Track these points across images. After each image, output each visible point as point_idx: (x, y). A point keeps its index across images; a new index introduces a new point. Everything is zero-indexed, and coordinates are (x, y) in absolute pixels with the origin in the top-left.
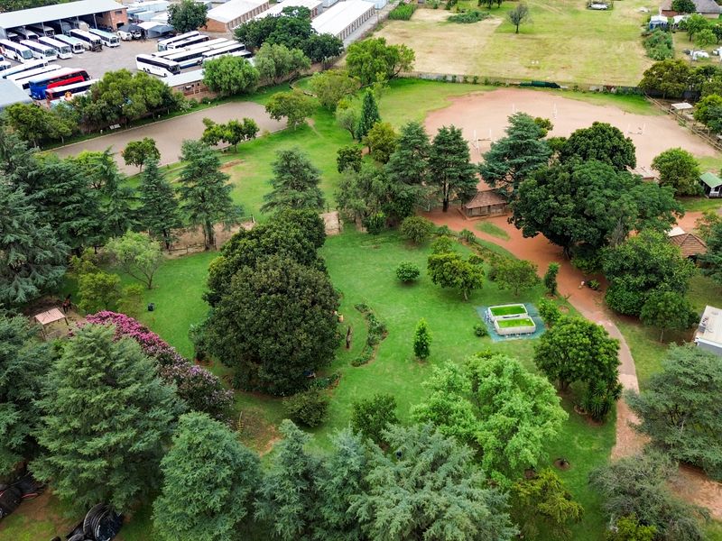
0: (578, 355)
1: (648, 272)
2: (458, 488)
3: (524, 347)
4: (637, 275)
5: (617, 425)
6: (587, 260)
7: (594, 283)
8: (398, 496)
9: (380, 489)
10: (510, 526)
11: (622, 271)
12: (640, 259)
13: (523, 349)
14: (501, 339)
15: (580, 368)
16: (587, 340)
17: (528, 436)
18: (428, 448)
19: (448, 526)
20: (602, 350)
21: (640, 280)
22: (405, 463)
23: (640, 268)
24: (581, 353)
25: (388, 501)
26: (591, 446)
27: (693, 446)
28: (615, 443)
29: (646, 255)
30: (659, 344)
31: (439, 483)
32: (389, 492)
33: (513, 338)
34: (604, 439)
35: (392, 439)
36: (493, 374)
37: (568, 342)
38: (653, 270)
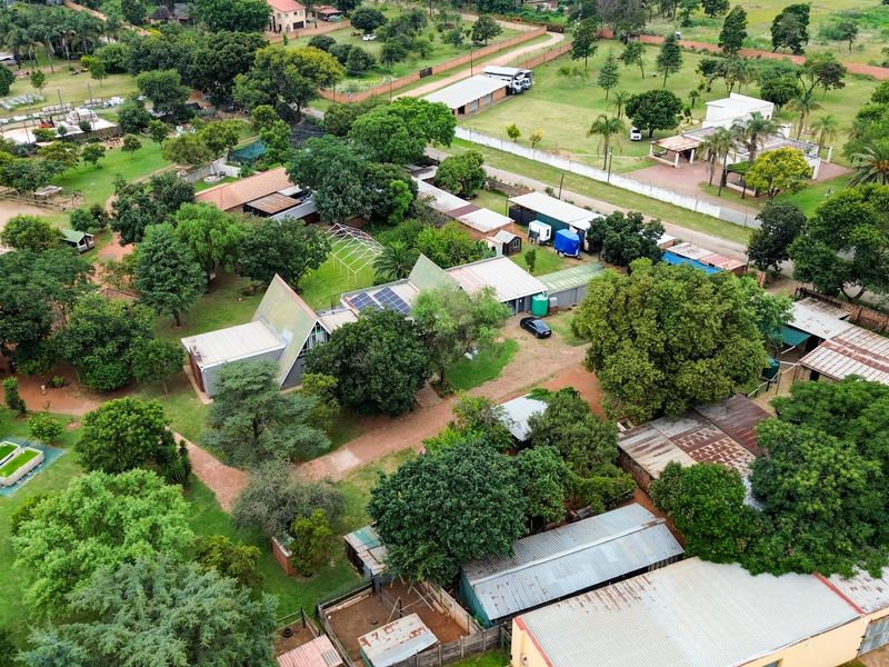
0: (136, 434)
1: (113, 336)
2: (191, 586)
3: (49, 479)
4: (104, 344)
5: (201, 479)
6: (37, 360)
7: (56, 380)
8: (150, 640)
9: (127, 649)
10: (238, 593)
11: (87, 347)
12: (99, 327)
13: (49, 482)
14: (16, 489)
15: (145, 447)
16: (134, 416)
17: (172, 523)
18: (126, 584)
19: (217, 618)
20: (152, 417)
21: (111, 347)
22: (122, 611)
23: (102, 336)
24: (139, 431)
25: (147, 649)
26: (198, 510)
27: (287, 439)
28: (214, 494)
29: (101, 320)
30: (167, 396)
31: (169, 600)
32: (138, 644)
33: (28, 479)
34: (203, 497)
35: (88, 604)
36: (86, 499)
37: (117, 430)
38: (119, 331)
